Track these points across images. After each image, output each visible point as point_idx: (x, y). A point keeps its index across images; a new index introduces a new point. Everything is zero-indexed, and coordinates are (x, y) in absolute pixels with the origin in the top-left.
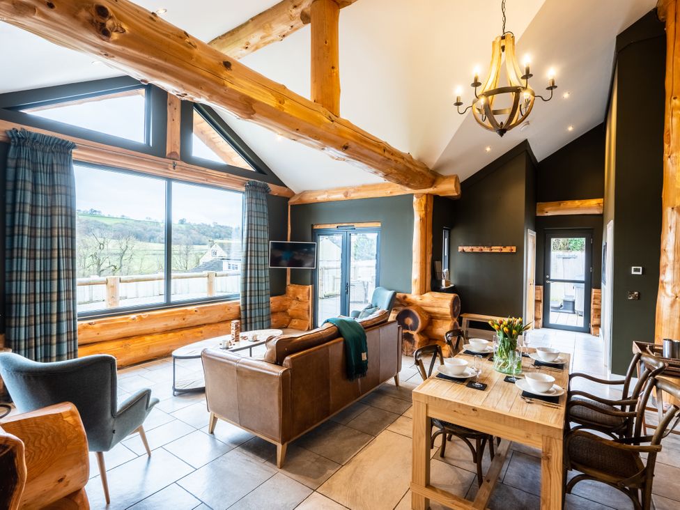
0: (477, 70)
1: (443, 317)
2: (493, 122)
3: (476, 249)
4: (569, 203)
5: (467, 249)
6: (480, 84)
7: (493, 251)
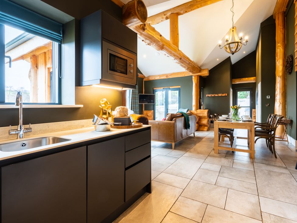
0: (227, 37)
1: (204, 118)
2: (231, 51)
3: (213, 95)
4: (244, 79)
5: (210, 95)
6: (228, 41)
7: (219, 96)
